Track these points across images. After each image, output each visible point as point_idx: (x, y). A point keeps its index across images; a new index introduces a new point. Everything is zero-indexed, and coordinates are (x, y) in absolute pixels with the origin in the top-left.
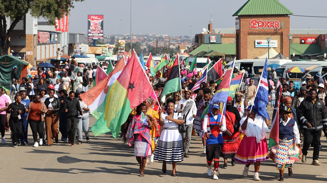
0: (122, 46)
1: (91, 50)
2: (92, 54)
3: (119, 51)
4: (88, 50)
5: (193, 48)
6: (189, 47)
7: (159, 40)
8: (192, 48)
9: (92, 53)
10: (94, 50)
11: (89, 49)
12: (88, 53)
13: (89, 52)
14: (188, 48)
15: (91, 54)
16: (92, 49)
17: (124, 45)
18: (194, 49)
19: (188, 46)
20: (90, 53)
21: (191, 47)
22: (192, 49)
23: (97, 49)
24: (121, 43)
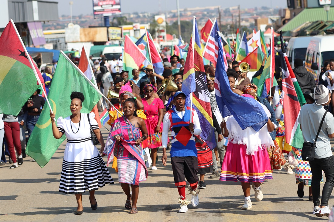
0: (162, 25)
1: (85, 35)
2: (88, 42)
3: (157, 34)
4: (78, 35)
5: (281, 19)
6: (275, 19)
7: (225, 15)
8: (280, 21)
9: (87, 39)
10: (91, 34)
11: (81, 34)
12: (79, 40)
13: (81, 38)
14: (273, 21)
15: (85, 42)
16: (87, 33)
17: (164, 24)
18: (284, 23)
19: (272, 17)
20: (84, 40)
21: (278, 20)
22: (280, 23)
23: (96, 33)
24: (160, 21)
